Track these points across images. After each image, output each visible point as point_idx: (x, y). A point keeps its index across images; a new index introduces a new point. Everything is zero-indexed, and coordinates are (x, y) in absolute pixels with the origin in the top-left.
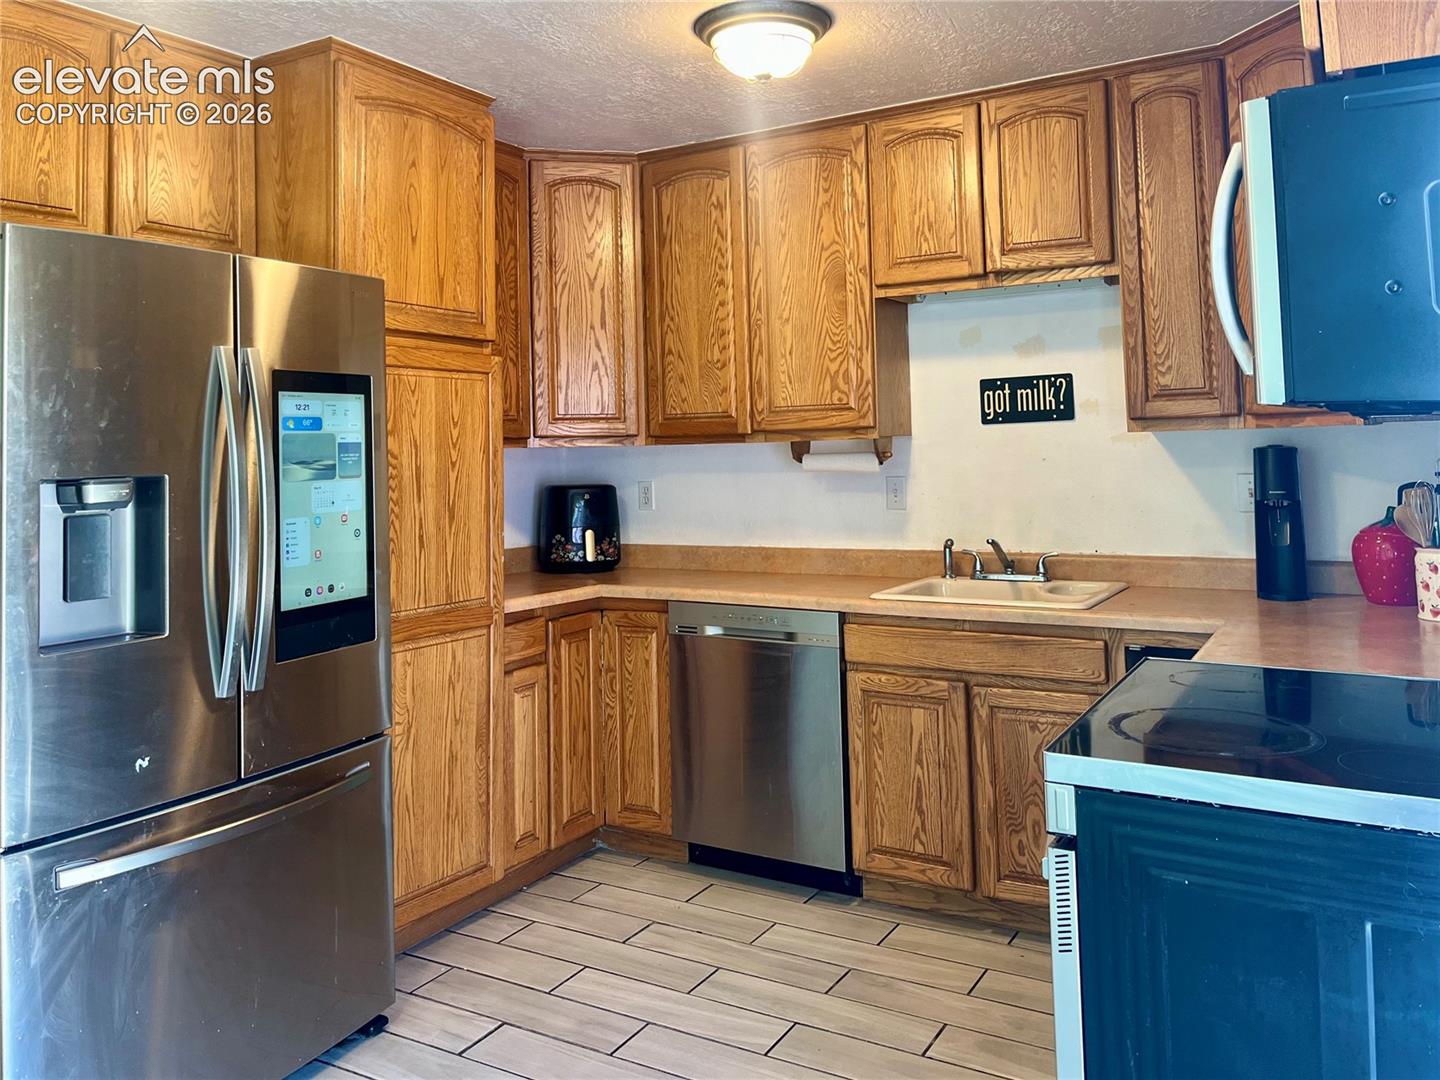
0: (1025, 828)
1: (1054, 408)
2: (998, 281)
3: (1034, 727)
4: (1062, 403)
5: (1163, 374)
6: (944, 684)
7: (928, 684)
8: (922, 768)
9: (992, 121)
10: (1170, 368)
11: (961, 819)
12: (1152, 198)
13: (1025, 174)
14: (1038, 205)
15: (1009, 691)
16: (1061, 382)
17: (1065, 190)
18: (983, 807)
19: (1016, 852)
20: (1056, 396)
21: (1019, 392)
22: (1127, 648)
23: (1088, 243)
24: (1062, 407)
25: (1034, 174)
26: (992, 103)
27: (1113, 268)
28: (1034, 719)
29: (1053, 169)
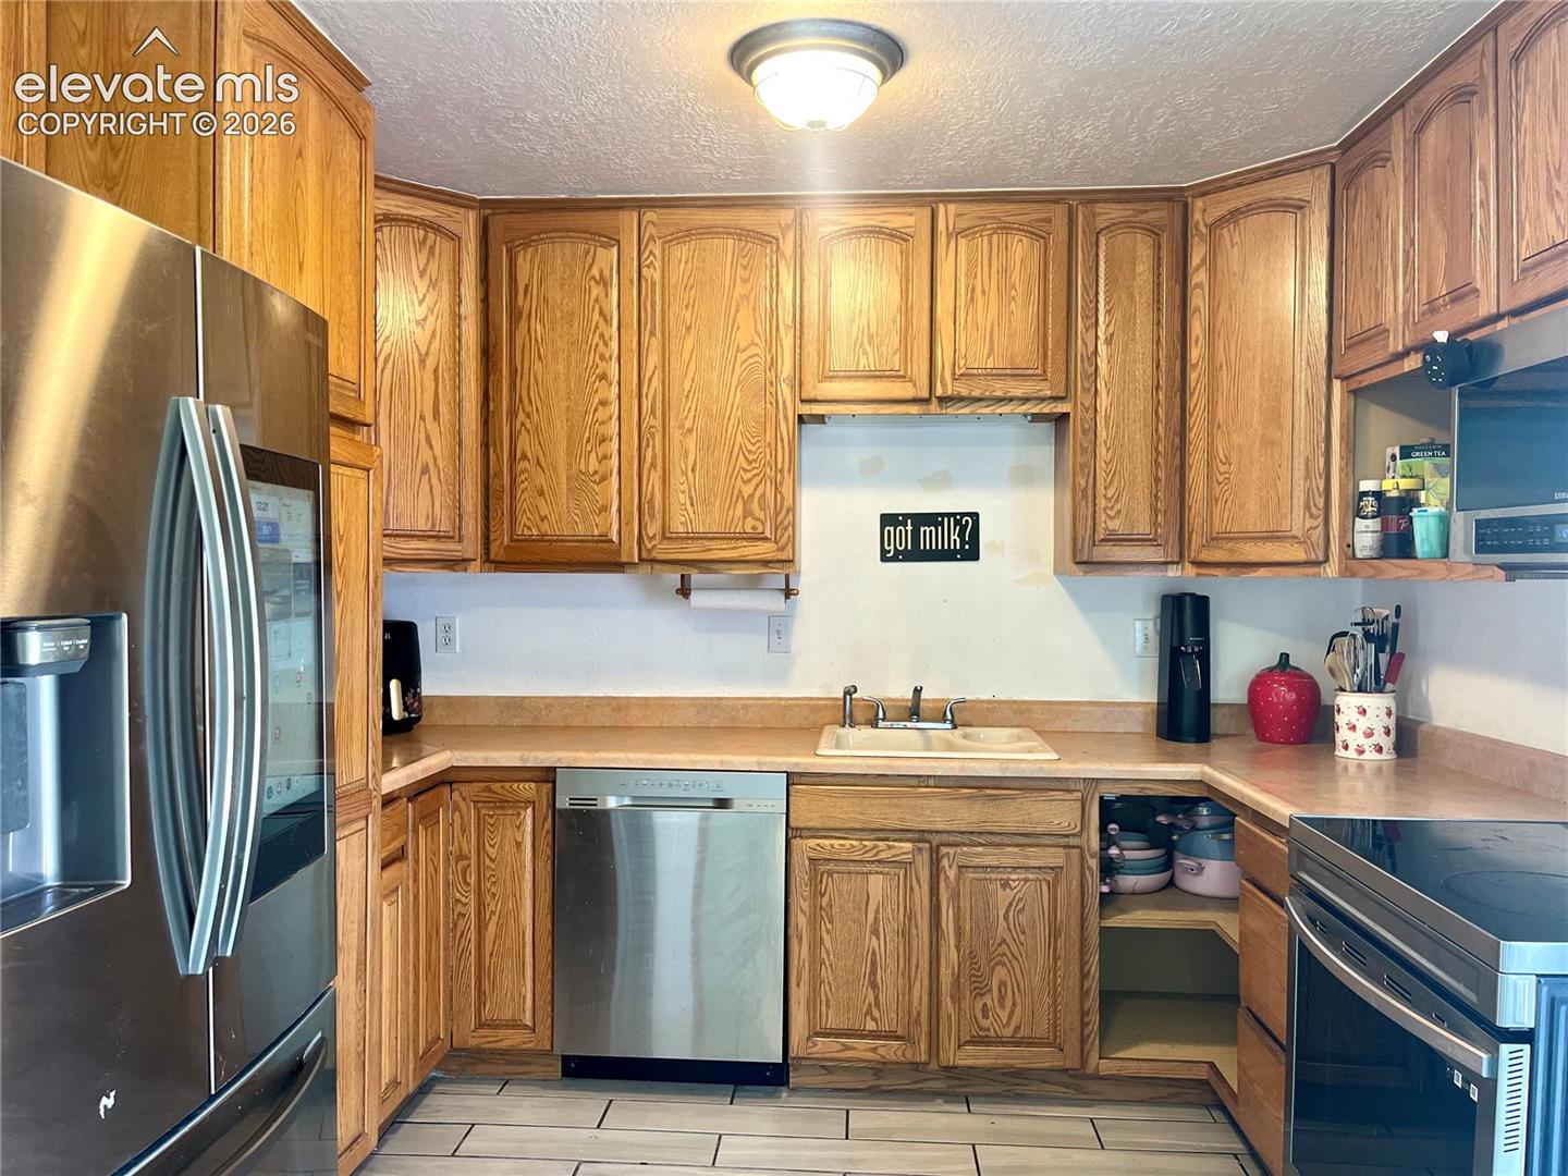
0: (990, 991)
1: (958, 547)
2: (941, 408)
3: (1005, 884)
4: (967, 543)
5: (1112, 518)
6: (908, 846)
7: (890, 847)
8: (878, 939)
9: (951, 228)
10: (1119, 512)
11: (920, 990)
12: (1112, 335)
13: (984, 292)
14: (996, 327)
15: (980, 849)
16: (967, 521)
17: (1023, 316)
18: (946, 974)
19: (980, 1015)
20: (962, 535)
21: (922, 529)
22: (1101, 798)
23: (1043, 377)
24: (967, 547)
25: (993, 294)
26: (952, 207)
27: (1064, 405)
28: (1005, 876)
29: (1013, 291)
